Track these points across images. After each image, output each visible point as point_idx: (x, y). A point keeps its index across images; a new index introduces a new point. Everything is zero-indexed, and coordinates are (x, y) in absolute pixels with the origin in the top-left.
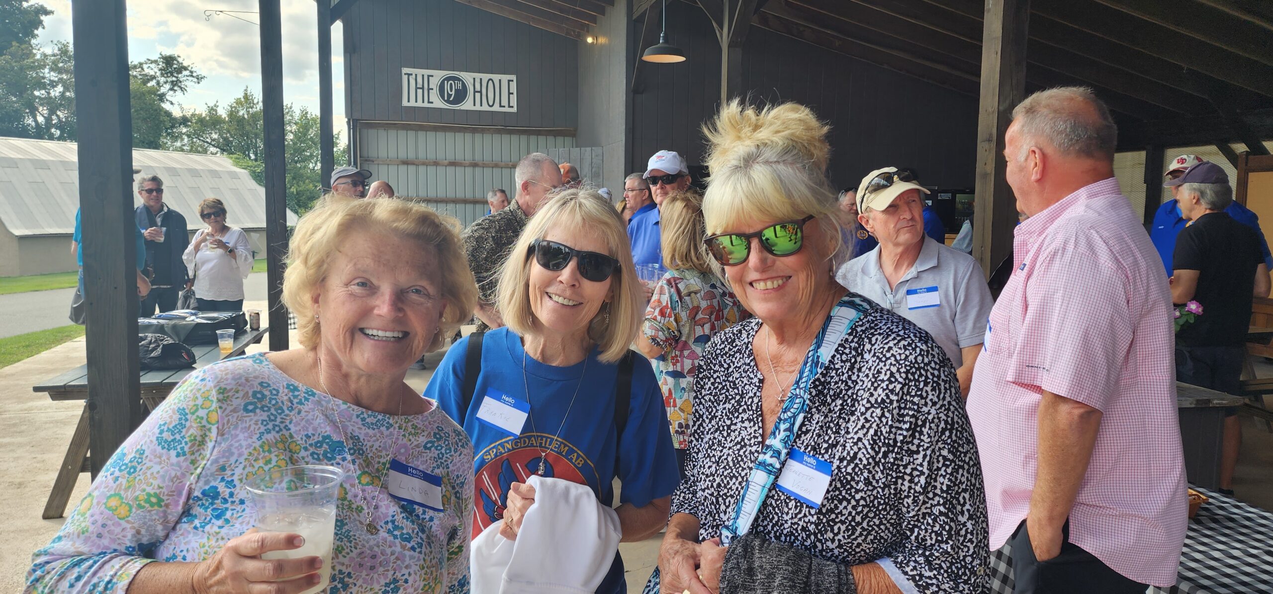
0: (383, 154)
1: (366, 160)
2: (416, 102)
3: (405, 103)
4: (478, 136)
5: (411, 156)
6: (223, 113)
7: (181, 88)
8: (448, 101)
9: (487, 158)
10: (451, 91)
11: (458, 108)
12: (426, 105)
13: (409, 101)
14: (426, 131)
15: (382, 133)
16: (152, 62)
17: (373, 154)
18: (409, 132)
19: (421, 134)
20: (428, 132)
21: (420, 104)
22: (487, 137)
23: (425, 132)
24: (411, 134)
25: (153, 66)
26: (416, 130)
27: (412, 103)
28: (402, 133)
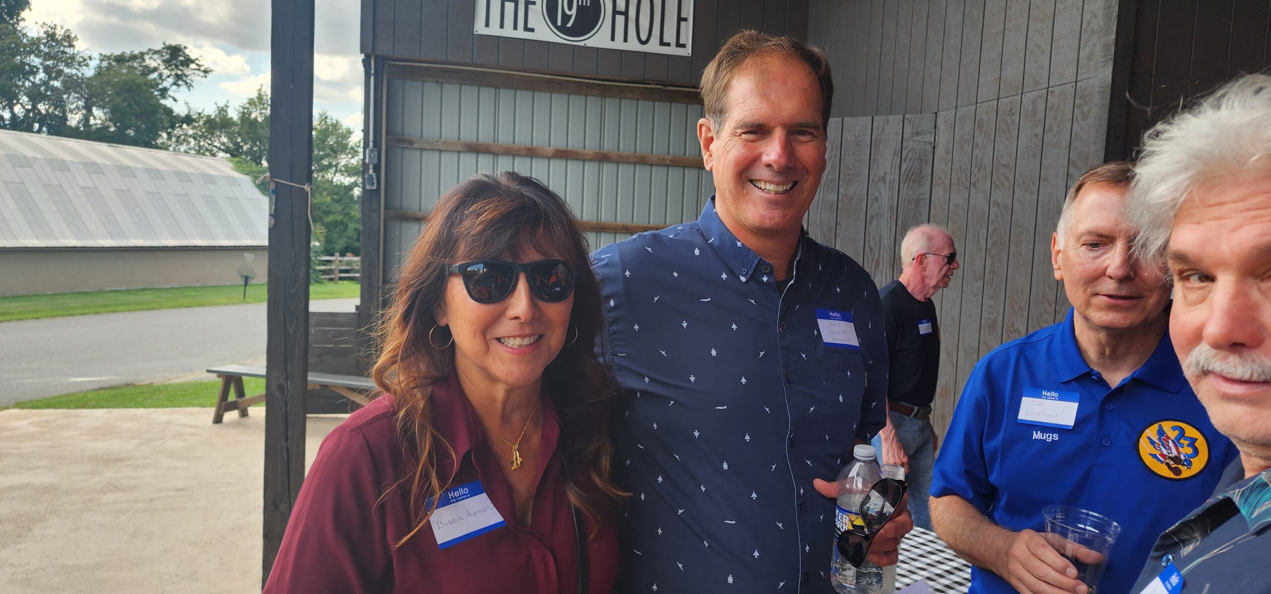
0: (430, 130)
1: (399, 140)
2: (502, 26)
3: (480, 28)
4: (611, 104)
5: (485, 137)
6: (233, 114)
7: (187, 83)
8: (563, 29)
9: (626, 147)
10: (570, 8)
11: (582, 44)
12: (521, 34)
13: (487, 25)
14: (516, 89)
15: (431, 90)
16: (156, 52)
17: (412, 129)
18: (482, 89)
19: (506, 95)
20: (518, 92)
21: (508, 32)
22: (628, 106)
23: (512, 91)
24: (487, 94)
25: (156, 57)
26: (497, 87)
27: (494, 30)
28: (469, 92)
